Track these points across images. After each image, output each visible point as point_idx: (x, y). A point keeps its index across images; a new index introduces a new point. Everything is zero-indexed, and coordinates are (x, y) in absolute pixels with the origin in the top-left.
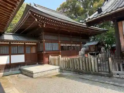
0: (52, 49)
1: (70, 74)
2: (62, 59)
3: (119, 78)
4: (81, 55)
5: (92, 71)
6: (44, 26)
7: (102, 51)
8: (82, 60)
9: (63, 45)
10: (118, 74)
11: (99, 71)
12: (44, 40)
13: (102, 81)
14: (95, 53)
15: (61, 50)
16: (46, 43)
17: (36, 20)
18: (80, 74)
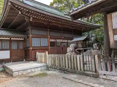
0: (40, 45)
1: (56, 72)
2: (48, 55)
3: (105, 79)
4: (70, 52)
5: (77, 70)
6: (31, 20)
7: (94, 47)
8: (68, 57)
9: (52, 41)
10: (104, 75)
11: (84, 70)
12: (31, 35)
13: (85, 83)
14: (82, 50)
15: (51, 46)
16: (33, 38)
17: (20, 13)
18: (65, 73)
